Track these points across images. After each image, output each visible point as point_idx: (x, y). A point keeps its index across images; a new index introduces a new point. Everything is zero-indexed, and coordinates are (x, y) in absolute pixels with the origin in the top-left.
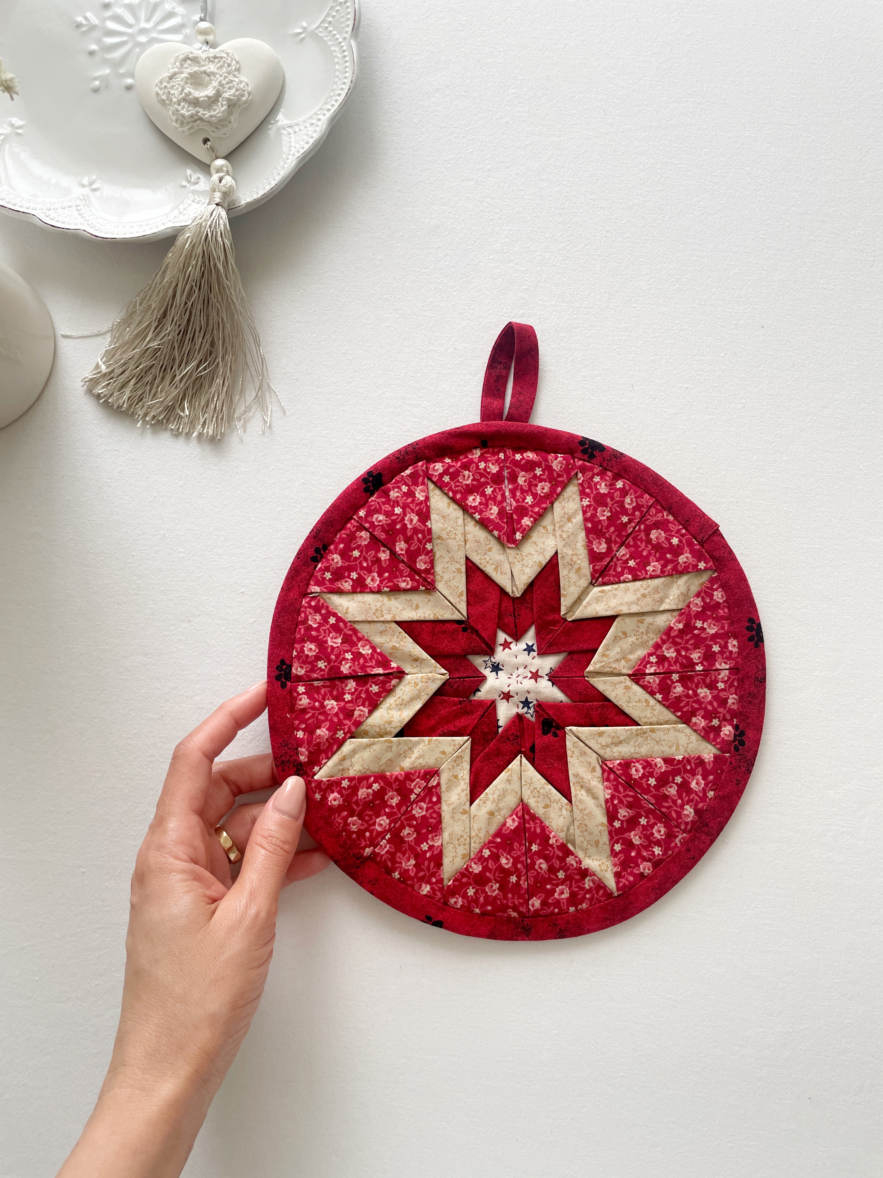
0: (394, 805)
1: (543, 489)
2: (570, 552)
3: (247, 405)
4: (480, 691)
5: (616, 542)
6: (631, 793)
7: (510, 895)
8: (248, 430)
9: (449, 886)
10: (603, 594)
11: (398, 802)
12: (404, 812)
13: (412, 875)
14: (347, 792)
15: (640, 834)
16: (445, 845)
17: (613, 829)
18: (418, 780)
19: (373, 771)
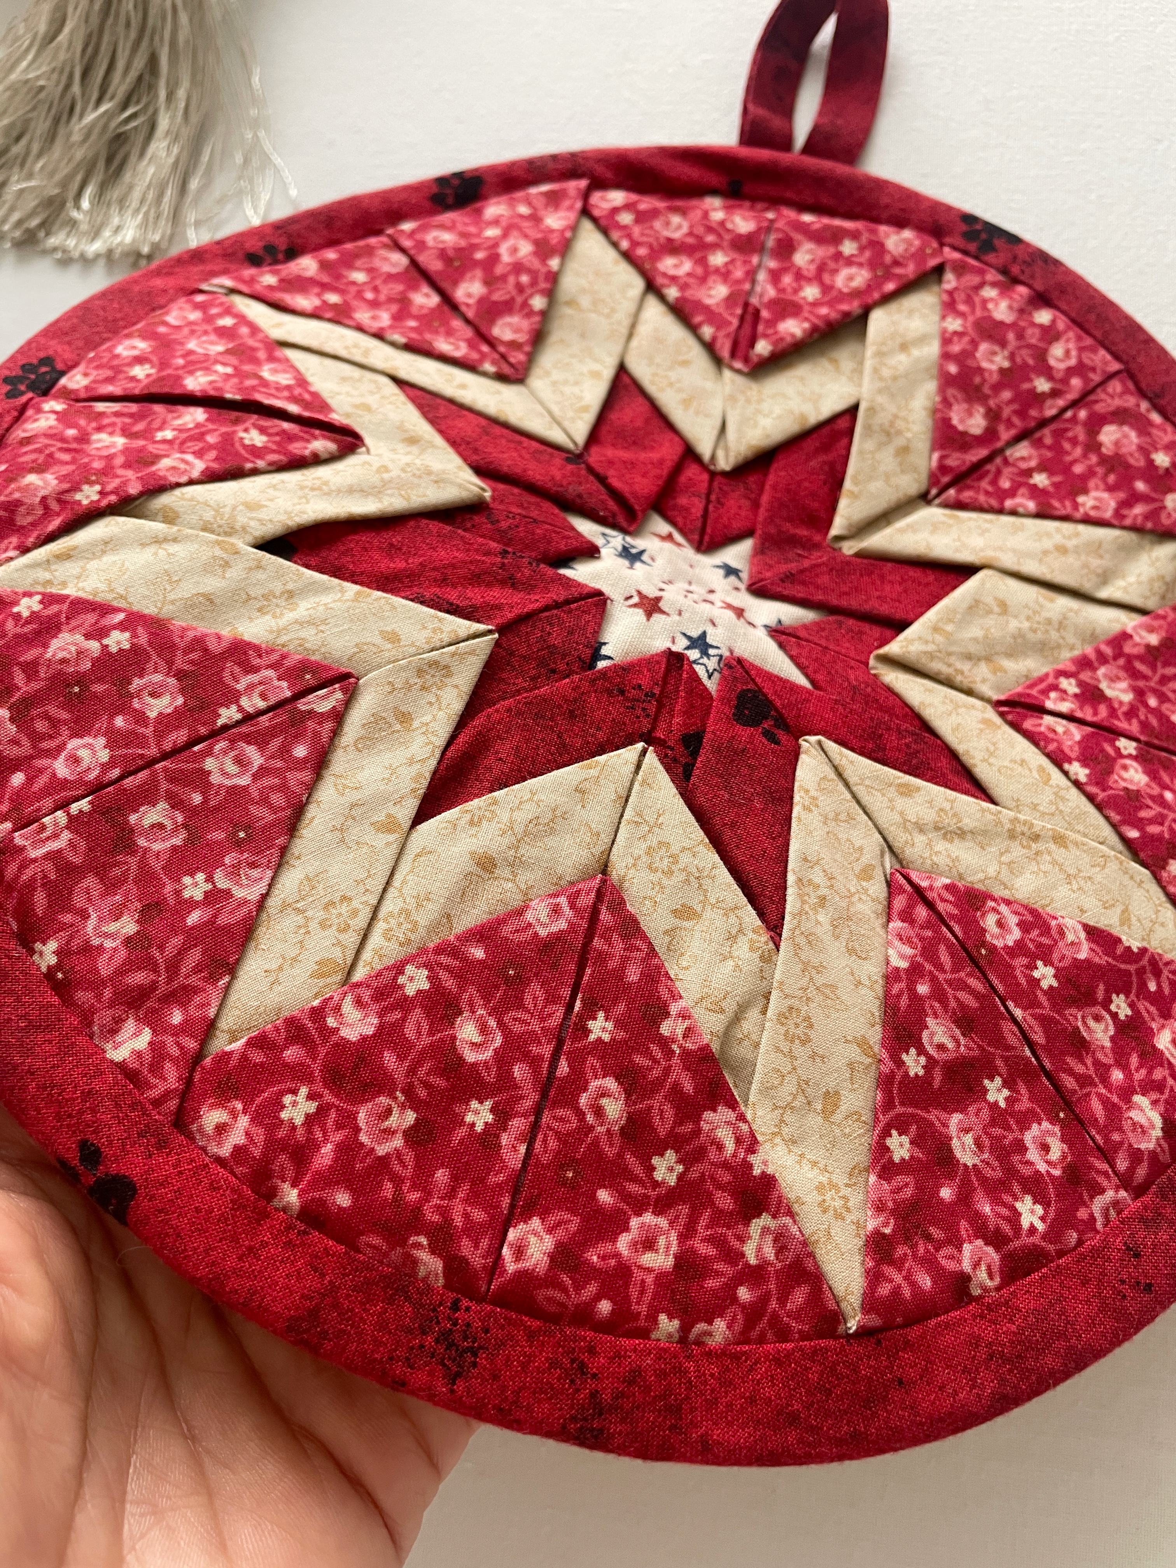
0: (152, 715)
6: (973, 983)
9: (224, 1058)
11: (169, 711)
12: (176, 751)
13: (105, 966)
14: (18, 630)
15: (978, 1129)
16: (271, 911)
17: (898, 1075)
18: (270, 673)
19: (137, 605)
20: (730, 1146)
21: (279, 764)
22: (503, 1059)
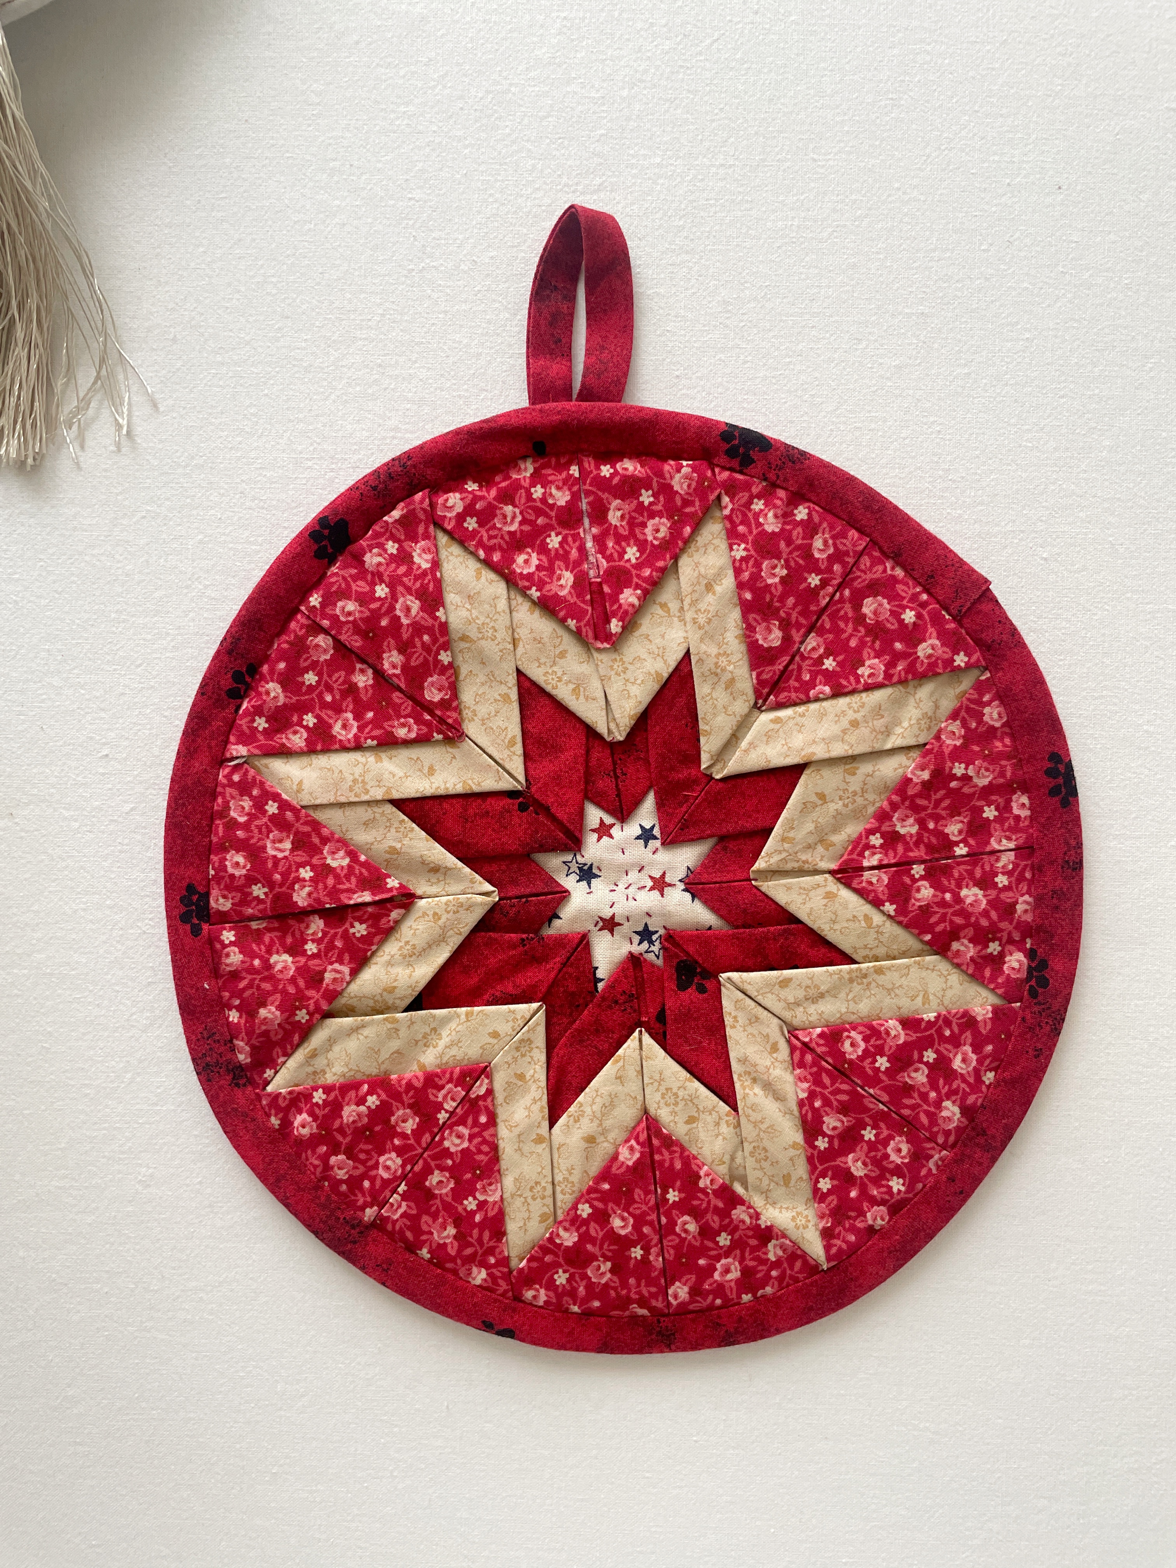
0: (409, 1132)
1: (657, 531)
2: (713, 650)
3: (81, 395)
4: (560, 918)
5: (799, 626)
6: (845, 1087)
7: (632, 1281)
8: (89, 443)
9: (521, 1271)
10: (777, 726)
11: (415, 1127)
12: (429, 1145)
13: (453, 1252)
14: (323, 1111)
15: (863, 1157)
16: (509, 1200)
17: (816, 1153)
18: (450, 1086)
19: (367, 1073)
20: (748, 1220)
21: (476, 1130)
22: (637, 1227)
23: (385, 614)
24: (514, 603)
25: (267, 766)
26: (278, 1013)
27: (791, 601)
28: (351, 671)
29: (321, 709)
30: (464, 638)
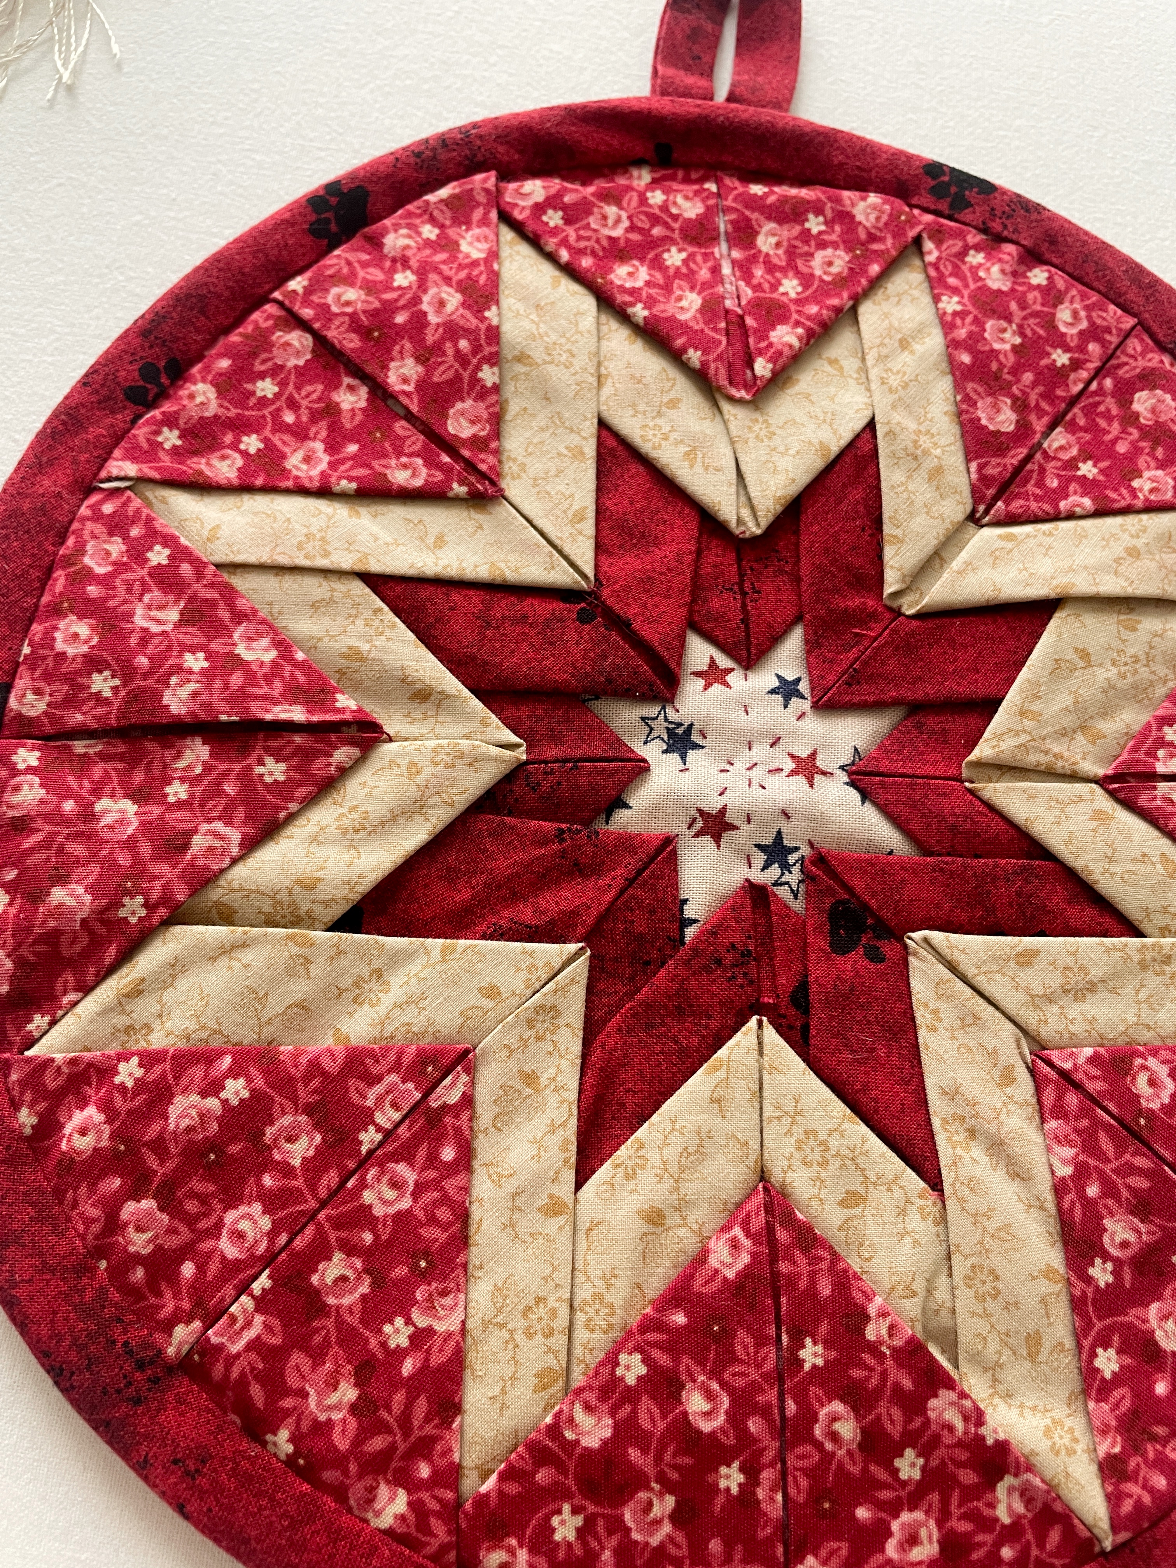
0: (297, 1162)
1: (830, 264)
2: (912, 426)
4: (627, 806)
5: (1041, 413)
6: (1141, 1162)
7: (715, 1546)
9: (481, 1500)
10: (1010, 545)
11: (311, 1153)
12: (332, 1195)
13: (343, 1445)
14: (129, 1105)
16: (476, 1333)
17: (1090, 1291)
18: (393, 1078)
19: (235, 1039)
20: (959, 1425)
21: (431, 1174)
22: (736, 1418)
23: (404, 307)
24: (604, 329)
25: (164, 501)
26: (88, 898)
27: (1028, 377)
28: (334, 385)
29: (274, 431)
30: (522, 358)
